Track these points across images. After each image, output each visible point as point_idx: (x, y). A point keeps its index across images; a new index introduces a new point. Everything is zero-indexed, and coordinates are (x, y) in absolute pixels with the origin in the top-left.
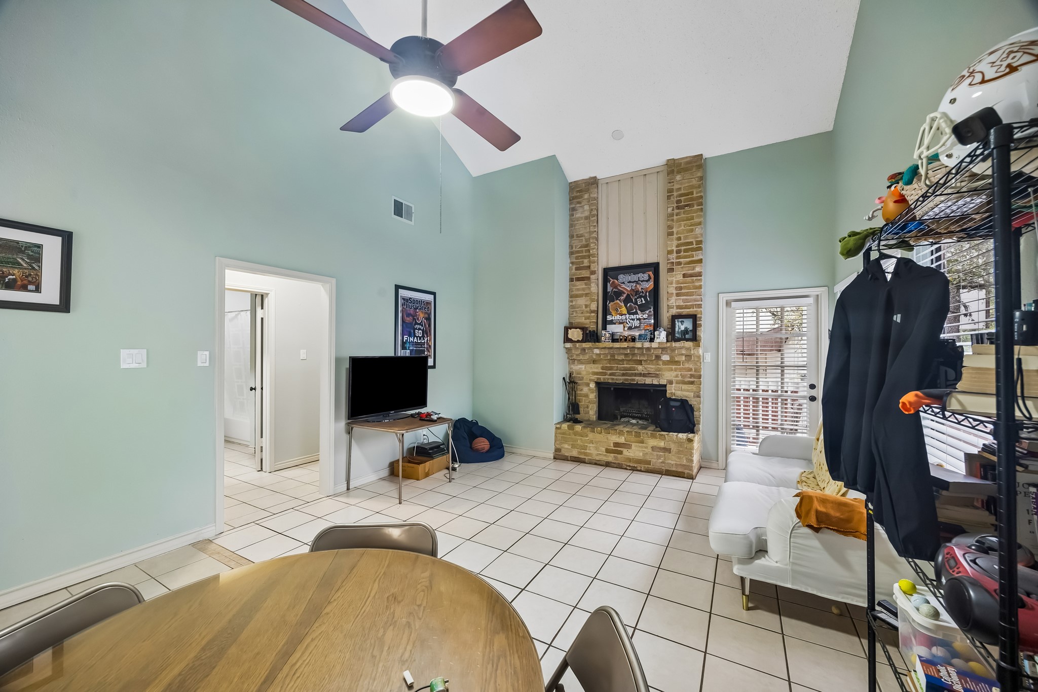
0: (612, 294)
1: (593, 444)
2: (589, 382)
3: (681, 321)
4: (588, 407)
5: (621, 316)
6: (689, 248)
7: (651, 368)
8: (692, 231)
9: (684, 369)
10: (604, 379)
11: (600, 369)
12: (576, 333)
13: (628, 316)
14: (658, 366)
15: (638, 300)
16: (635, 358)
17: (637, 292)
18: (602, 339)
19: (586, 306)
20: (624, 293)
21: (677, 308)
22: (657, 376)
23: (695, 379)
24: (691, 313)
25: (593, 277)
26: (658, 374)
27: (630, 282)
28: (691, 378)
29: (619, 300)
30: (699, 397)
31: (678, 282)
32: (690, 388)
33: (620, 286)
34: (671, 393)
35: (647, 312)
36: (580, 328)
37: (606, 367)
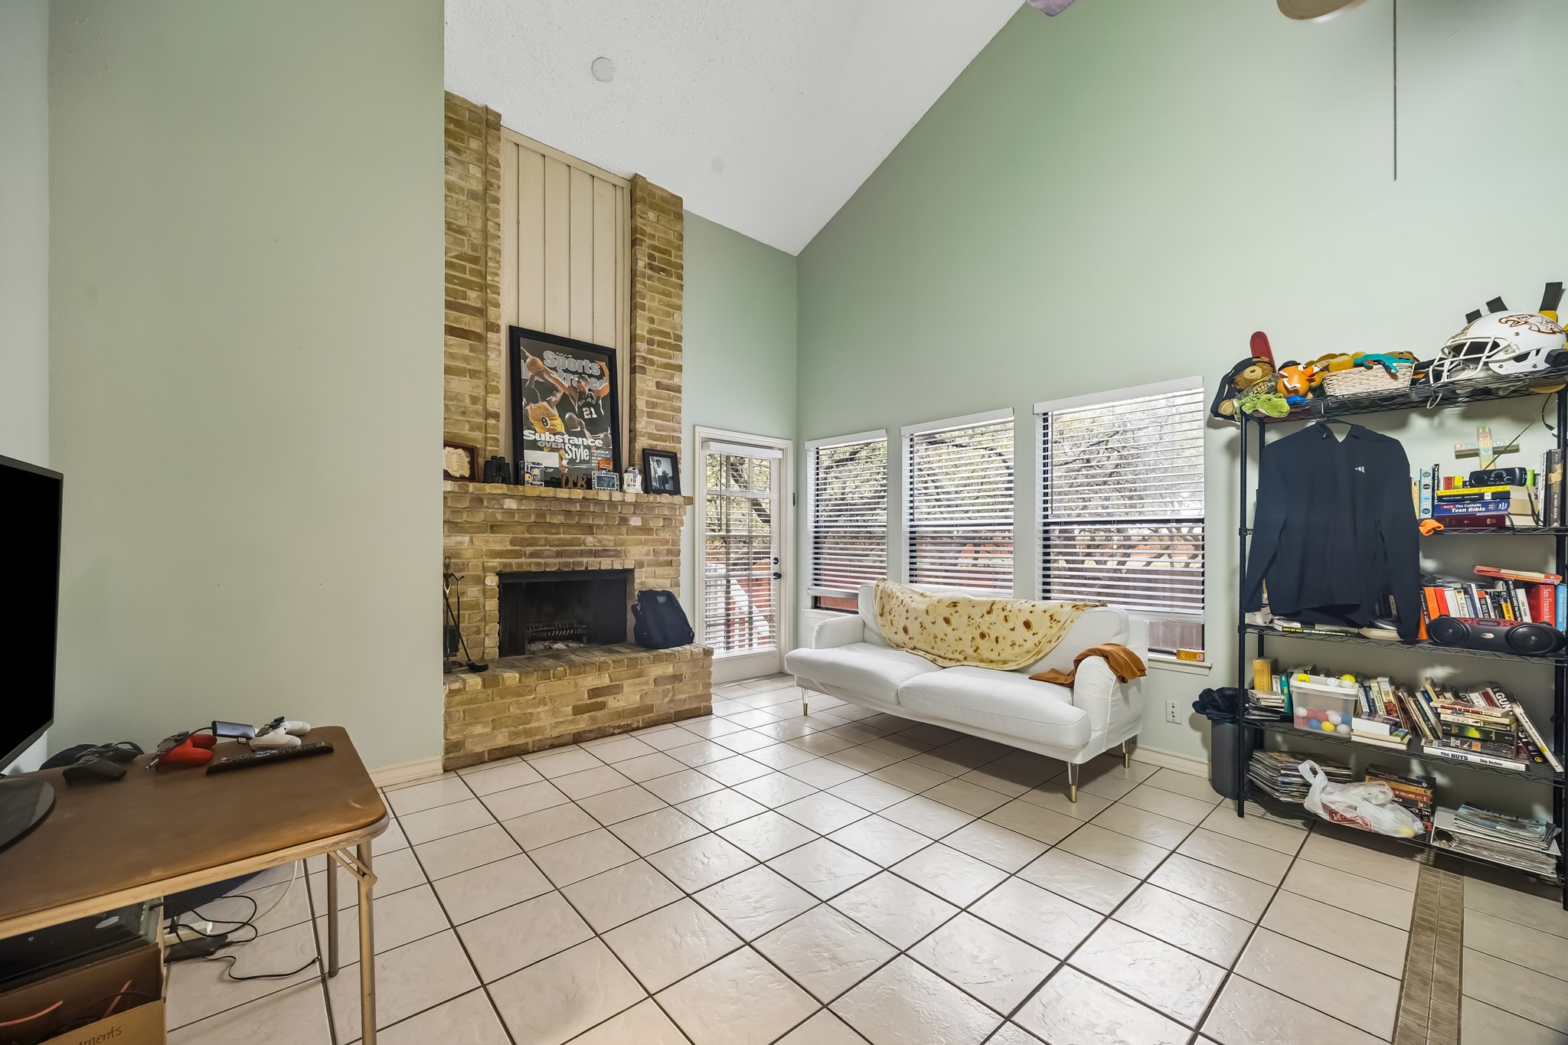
0: (533, 387)
1: (545, 705)
2: (481, 573)
3: (658, 461)
4: (478, 632)
5: (555, 434)
6: (665, 342)
7: (608, 539)
8: (669, 315)
9: (658, 540)
10: (520, 565)
11: (508, 543)
12: (454, 458)
13: (566, 437)
14: (620, 537)
15: (584, 409)
16: (584, 521)
17: (582, 395)
18: (527, 478)
19: (474, 400)
20: (558, 391)
21: (649, 439)
22: (617, 554)
23: (672, 556)
24: (668, 449)
25: (490, 335)
26: (619, 552)
27: (566, 371)
28: (668, 556)
29: (549, 402)
30: (678, 585)
31: (650, 394)
32: (666, 573)
33: (548, 373)
34: (642, 583)
35: (602, 436)
36: (465, 448)
37: (522, 538)
